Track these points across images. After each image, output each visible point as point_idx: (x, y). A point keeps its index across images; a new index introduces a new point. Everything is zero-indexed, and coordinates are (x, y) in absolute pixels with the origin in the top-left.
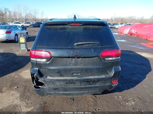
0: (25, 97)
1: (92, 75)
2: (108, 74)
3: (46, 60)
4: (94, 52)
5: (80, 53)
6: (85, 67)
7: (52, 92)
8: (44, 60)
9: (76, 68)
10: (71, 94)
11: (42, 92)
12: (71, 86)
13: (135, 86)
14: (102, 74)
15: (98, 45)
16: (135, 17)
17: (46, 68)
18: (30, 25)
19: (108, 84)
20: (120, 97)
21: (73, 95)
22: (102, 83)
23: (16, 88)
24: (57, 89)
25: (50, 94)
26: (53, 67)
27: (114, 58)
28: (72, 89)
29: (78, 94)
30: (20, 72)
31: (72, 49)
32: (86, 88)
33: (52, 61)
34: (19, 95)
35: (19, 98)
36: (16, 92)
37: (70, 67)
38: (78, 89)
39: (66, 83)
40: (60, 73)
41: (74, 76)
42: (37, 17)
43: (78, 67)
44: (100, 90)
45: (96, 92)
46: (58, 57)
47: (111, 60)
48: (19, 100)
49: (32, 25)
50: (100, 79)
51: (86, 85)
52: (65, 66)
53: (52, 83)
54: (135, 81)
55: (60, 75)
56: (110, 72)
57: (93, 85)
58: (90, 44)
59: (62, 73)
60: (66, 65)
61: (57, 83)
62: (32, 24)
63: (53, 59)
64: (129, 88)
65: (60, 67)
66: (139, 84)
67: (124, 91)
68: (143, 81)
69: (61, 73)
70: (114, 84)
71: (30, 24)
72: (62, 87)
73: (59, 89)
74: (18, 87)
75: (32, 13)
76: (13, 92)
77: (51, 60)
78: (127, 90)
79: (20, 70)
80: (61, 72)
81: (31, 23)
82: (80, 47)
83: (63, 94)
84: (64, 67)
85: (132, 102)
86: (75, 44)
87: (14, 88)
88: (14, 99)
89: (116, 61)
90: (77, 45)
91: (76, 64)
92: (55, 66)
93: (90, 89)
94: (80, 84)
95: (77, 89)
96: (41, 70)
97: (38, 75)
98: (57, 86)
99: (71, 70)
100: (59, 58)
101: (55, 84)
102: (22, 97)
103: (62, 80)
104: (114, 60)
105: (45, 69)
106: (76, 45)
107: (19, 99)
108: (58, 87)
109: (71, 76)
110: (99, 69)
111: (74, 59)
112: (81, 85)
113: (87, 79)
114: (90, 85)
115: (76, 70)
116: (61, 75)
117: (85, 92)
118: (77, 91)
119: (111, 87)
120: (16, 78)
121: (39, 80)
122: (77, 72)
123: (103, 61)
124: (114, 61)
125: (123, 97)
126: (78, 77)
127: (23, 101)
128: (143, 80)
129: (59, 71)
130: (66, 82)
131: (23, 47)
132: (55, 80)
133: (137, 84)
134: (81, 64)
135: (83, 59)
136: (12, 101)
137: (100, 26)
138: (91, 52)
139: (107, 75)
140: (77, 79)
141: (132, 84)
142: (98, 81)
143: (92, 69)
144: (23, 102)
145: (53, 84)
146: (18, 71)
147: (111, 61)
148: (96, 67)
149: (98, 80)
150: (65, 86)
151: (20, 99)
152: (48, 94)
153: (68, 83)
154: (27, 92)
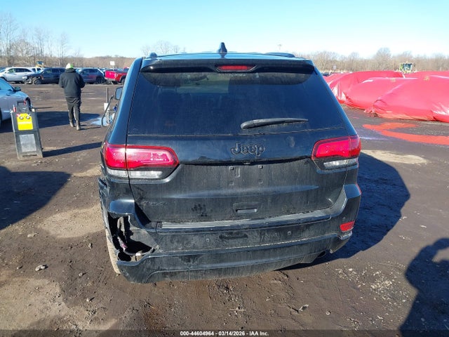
0: (79, 293)
1: (288, 212)
2: (328, 205)
3: (160, 173)
4: (295, 146)
5: (260, 149)
6: (270, 189)
7: (179, 268)
8: (155, 174)
9: (248, 193)
10: (233, 268)
11: (149, 269)
12: (236, 245)
13: (382, 239)
14: (315, 209)
15: (305, 126)
16: (334, 53)
17: (159, 196)
18: (28, 77)
19: (330, 234)
20: (351, 270)
21: (239, 270)
22: (317, 231)
23: (40, 269)
24: (196, 256)
25: (172, 275)
26: (181, 193)
27: (345, 162)
28: (238, 254)
29: (253, 267)
30: (41, 221)
31: (236, 138)
32: (275, 248)
33: (177, 175)
34: (58, 290)
35: (61, 298)
36: (47, 282)
37: (230, 191)
38: (254, 252)
39: (221, 237)
40: (200, 209)
41: (240, 217)
42: (46, 52)
43: (251, 189)
44: (311, 253)
45: (300, 259)
46: (196, 165)
47: (339, 167)
48: (63, 304)
49: (33, 76)
50: (313, 220)
51: (274, 239)
52: (216, 189)
53: (178, 242)
54: (376, 226)
55: (202, 216)
56: (335, 201)
57: (294, 239)
58: (283, 122)
59: (207, 210)
60: (219, 187)
61: (196, 241)
62: (33, 73)
63: (182, 168)
64: (369, 247)
65: (201, 193)
66: (389, 233)
67: (358, 253)
68: (398, 223)
69: (202, 211)
70: (344, 234)
71: (28, 73)
72: (209, 251)
73: (199, 255)
74: (46, 267)
75: (28, 40)
76: (34, 282)
77: (174, 174)
78: (365, 251)
79: (36, 215)
80: (204, 206)
81: (29, 71)
82: (257, 132)
83: (213, 270)
84: (212, 192)
85: (384, 281)
86: (244, 125)
87: (37, 269)
88: (45, 301)
89: (349, 169)
90: (248, 127)
91: (246, 182)
92: (185, 191)
93: (288, 249)
94: (261, 237)
95: (250, 253)
96: (144, 203)
97: (135, 219)
98: (194, 247)
99: (233, 199)
100: (199, 167)
101: (187, 244)
102: (71, 294)
103: (210, 230)
104: (346, 166)
105: (157, 200)
106: (245, 127)
107: (63, 301)
108: (197, 252)
109: (231, 217)
110: (308, 193)
111: (239, 169)
112: (263, 242)
113: (278, 222)
114: (287, 238)
115: (248, 198)
116: (204, 217)
117: (272, 259)
118: (250, 259)
119: (337, 240)
120: (31, 238)
121: (131, 237)
122: (249, 203)
123: (318, 170)
124: (344, 170)
125: (359, 271)
126: (252, 220)
127: (75, 304)
128: (395, 223)
129: (199, 205)
130: (219, 235)
131: (29, 145)
132: (190, 232)
133: (385, 234)
134: (260, 180)
135: (264, 165)
136: (42, 307)
137: (300, 75)
138: (289, 144)
139: (328, 210)
140: (250, 225)
141: (371, 234)
142: (308, 227)
143: (291, 194)
144: (77, 308)
145: (183, 244)
146: (29, 217)
147: (339, 170)
148: (299, 187)
149: (308, 224)
150: (217, 246)
151: (66, 300)
152: (167, 273)
153: (226, 238)
154: (80, 277)
